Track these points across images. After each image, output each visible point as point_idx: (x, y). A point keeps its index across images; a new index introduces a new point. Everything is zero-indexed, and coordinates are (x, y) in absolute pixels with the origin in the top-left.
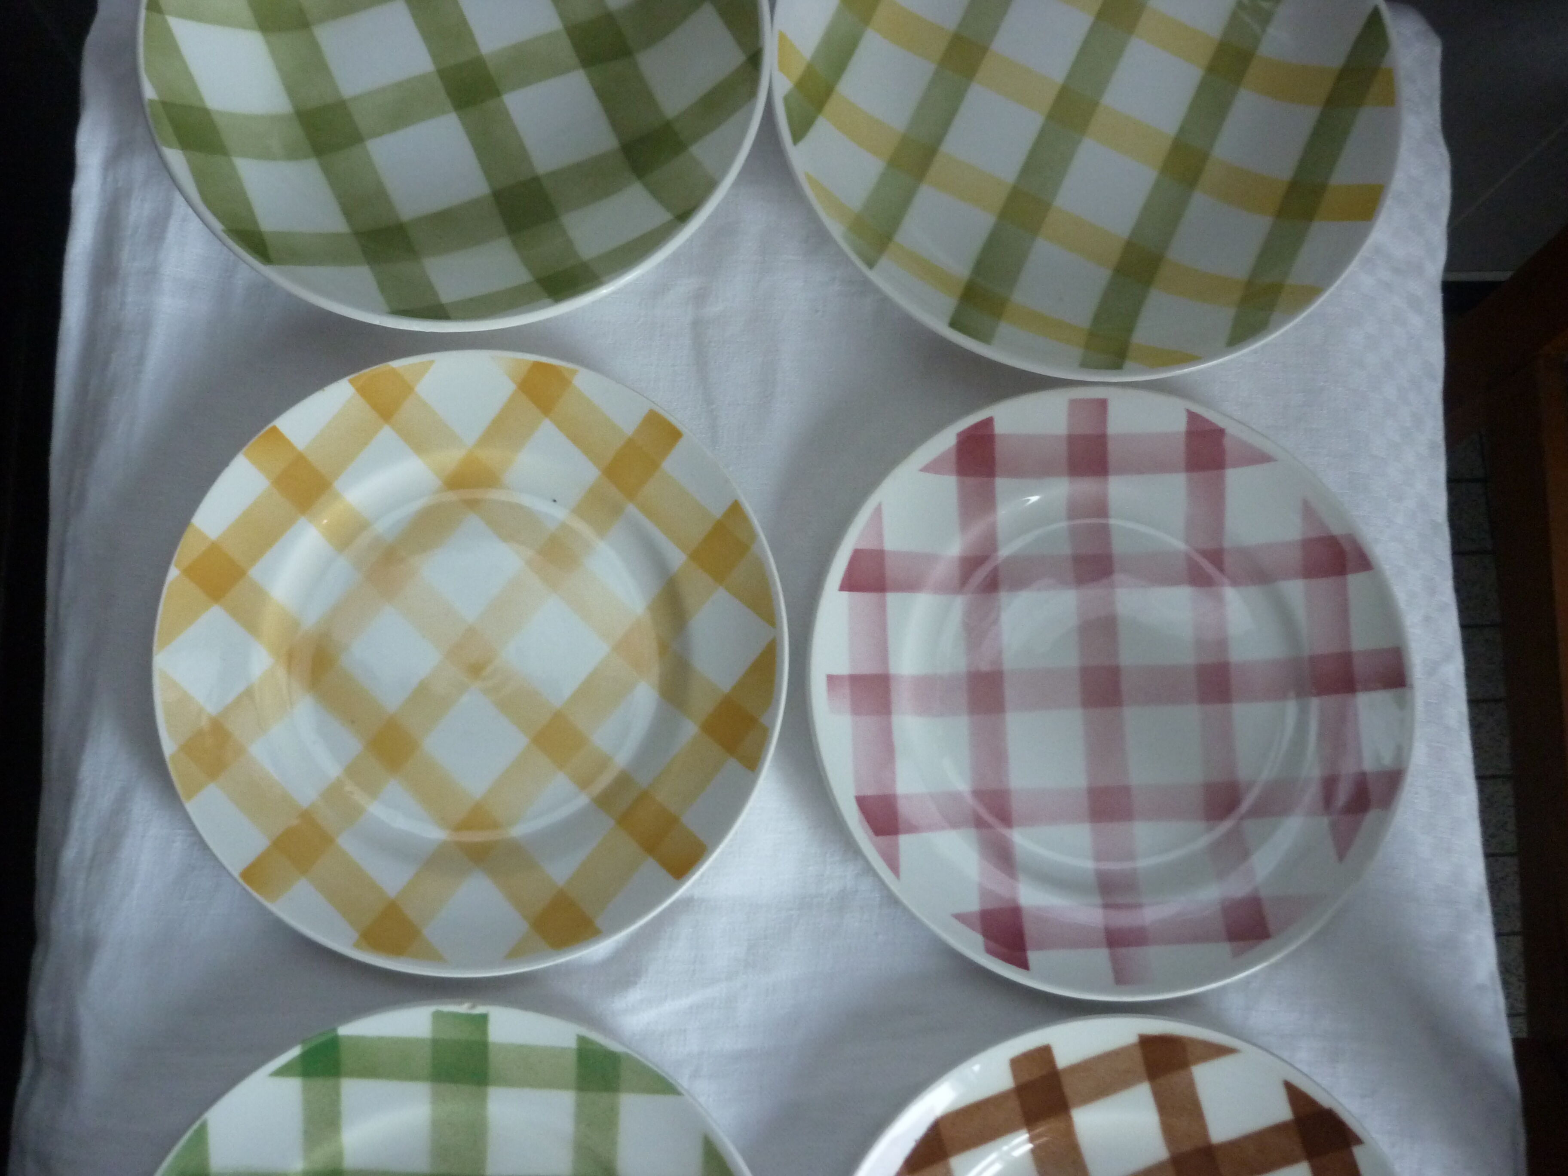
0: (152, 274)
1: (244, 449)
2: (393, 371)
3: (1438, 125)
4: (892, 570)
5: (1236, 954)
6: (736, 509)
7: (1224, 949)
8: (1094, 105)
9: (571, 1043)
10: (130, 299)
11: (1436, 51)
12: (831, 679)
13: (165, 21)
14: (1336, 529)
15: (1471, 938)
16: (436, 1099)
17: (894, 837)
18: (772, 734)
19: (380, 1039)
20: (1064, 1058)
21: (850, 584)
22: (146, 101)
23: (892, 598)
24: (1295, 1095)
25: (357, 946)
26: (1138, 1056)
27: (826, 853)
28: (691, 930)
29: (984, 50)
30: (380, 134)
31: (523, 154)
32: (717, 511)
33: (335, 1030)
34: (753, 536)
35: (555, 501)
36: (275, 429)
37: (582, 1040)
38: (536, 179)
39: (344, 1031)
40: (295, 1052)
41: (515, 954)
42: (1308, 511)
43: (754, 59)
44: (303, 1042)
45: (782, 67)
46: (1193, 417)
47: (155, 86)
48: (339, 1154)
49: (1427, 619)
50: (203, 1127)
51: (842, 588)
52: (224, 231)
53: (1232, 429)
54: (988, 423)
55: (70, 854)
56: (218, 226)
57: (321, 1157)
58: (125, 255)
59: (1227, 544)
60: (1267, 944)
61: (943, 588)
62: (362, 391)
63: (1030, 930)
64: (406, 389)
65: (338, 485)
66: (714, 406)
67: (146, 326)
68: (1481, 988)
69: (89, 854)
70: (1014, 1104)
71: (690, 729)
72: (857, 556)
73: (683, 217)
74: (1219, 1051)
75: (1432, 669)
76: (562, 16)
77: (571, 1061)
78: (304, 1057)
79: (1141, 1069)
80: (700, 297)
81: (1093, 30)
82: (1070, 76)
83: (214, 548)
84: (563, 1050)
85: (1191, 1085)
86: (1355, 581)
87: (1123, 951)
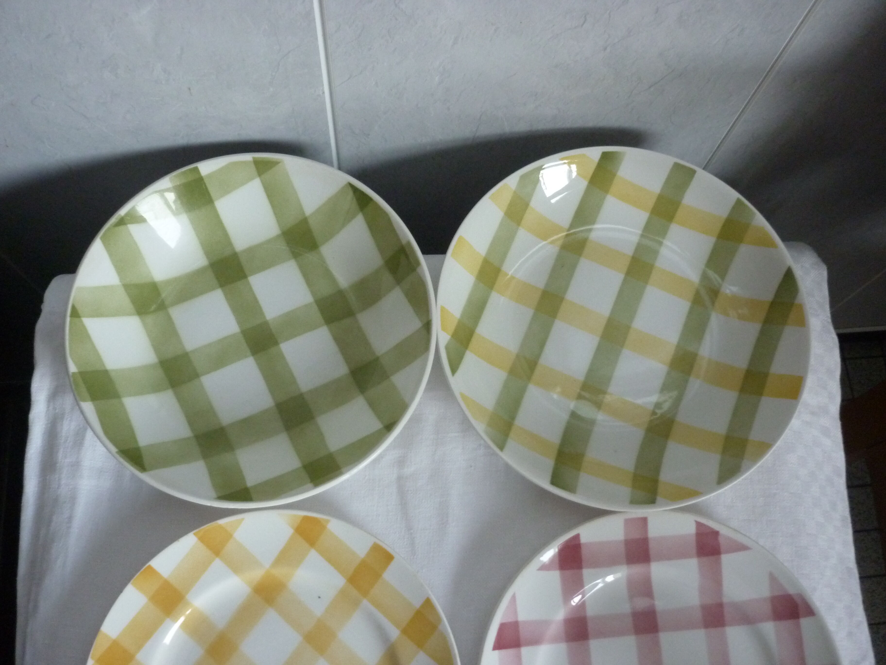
0: (76, 465)
1: (132, 581)
2: (220, 527)
3: (830, 320)
4: (524, 633)
6: (428, 603)
8: (628, 328)
10: (63, 482)
11: (825, 273)
13: (82, 322)
14: (791, 591)
21: (499, 646)
22: (70, 374)
23: (525, 651)
29: (562, 299)
30: (208, 373)
31: (293, 381)
32: (417, 603)
34: (439, 619)
35: (319, 597)
36: (150, 567)
38: (301, 396)
42: (773, 579)
43: (427, 326)
45: (444, 328)
46: (699, 525)
47: (76, 364)
49: (850, 634)
51: (494, 648)
52: (117, 452)
53: (723, 531)
54: (577, 537)
56: (114, 450)
58: (60, 455)
59: (725, 600)
61: (555, 640)
62: (202, 539)
64: (228, 536)
65: (189, 597)
66: (412, 531)
67: (73, 499)
72: (502, 627)
73: (389, 427)
76: (313, 293)
80: (401, 462)
81: (625, 282)
82: (614, 311)
83: (115, 644)
86: (805, 622)
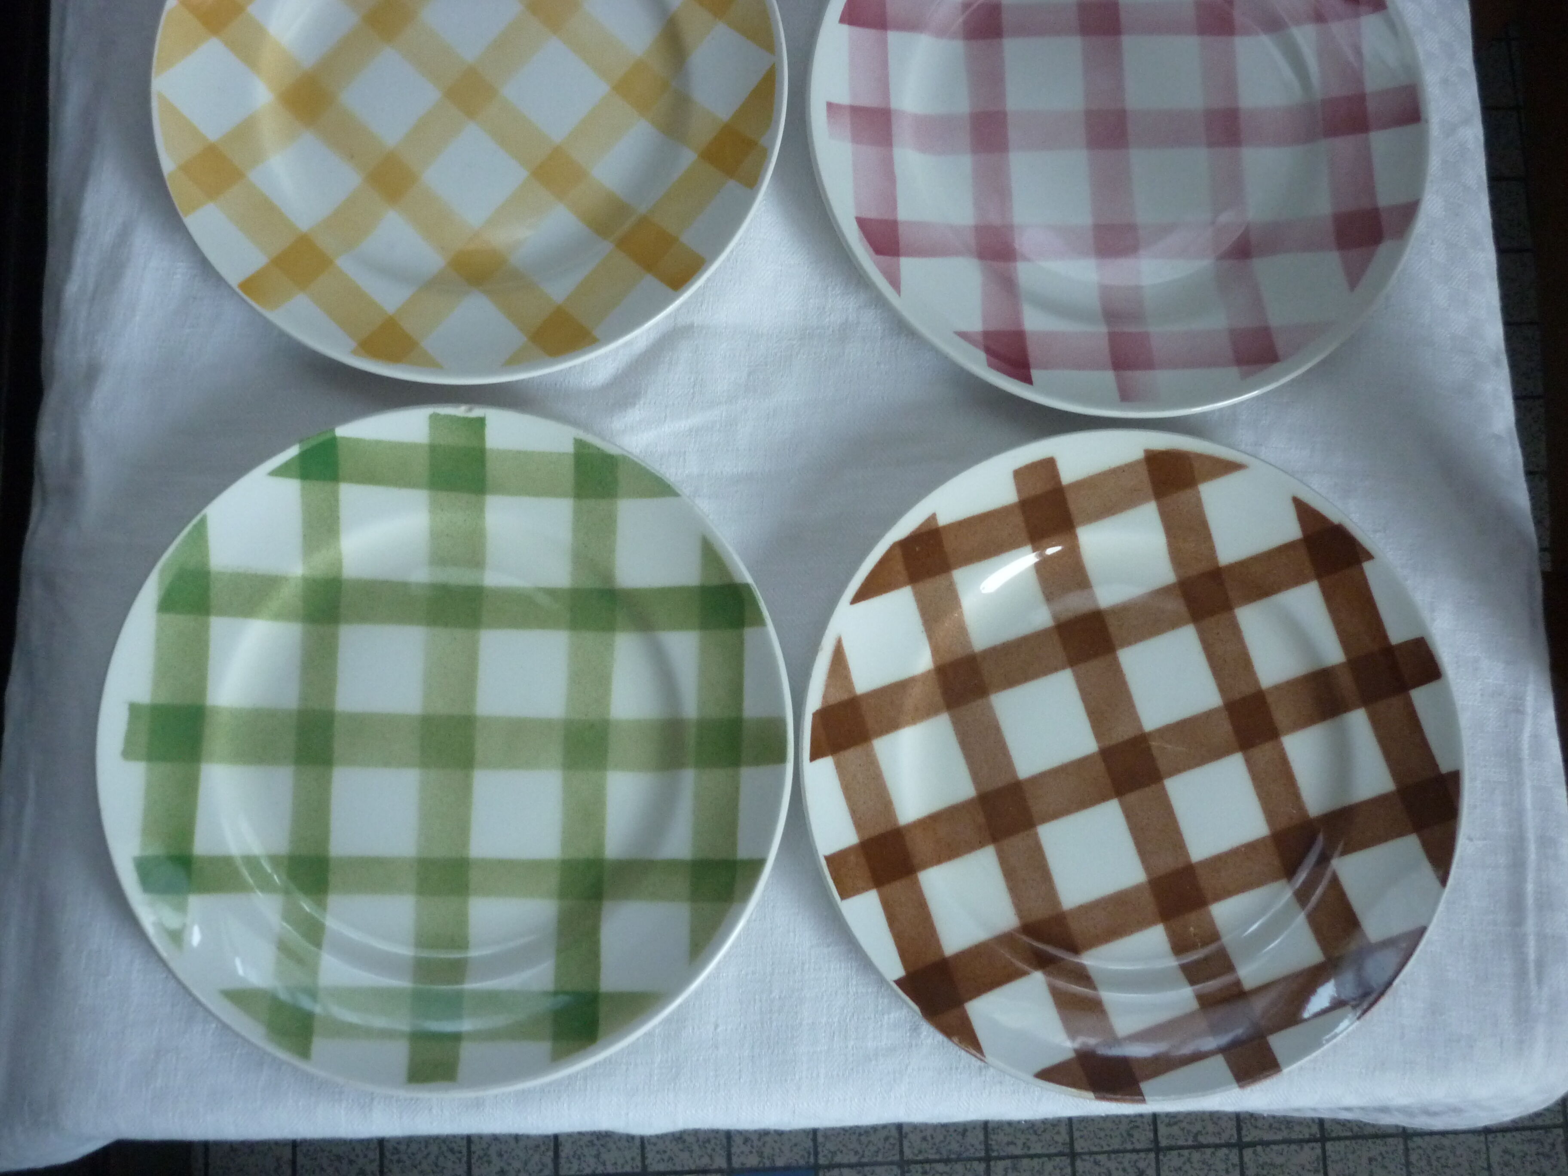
4: (893, 10)
5: (1244, 376)
7: (1233, 372)
9: (568, 448)
12: (830, 106)
15: (1488, 387)
16: (435, 507)
17: (895, 259)
18: (772, 153)
19: (378, 443)
20: (1069, 473)
21: (849, 18)
23: (893, 36)
24: (1304, 511)
25: (355, 353)
26: (1143, 474)
27: (827, 287)
28: (690, 355)
33: (333, 430)
37: (579, 444)
39: (343, 431)
40: (293, 451)
41: (514, 361)
44: (301, 441)
48: (338, 563)
50: (203, 522)
51: (842, 20)
55: (72, 288)
57: (320, 564)
60: (1275, 367)
61: (944, 32)
63: (1034, 352)
68: (1498, 438)
69: (91, 286)
70: (1018, 519)
71: (688, 157)
74: (1228, 467)
75: (1450, 130)
77: (569, 464)
78: (303, 456)
79: (1147, 486)
84: (561, 455)
85: (1198, 504)
86: (1368, 22)
87: (1129, 373)
